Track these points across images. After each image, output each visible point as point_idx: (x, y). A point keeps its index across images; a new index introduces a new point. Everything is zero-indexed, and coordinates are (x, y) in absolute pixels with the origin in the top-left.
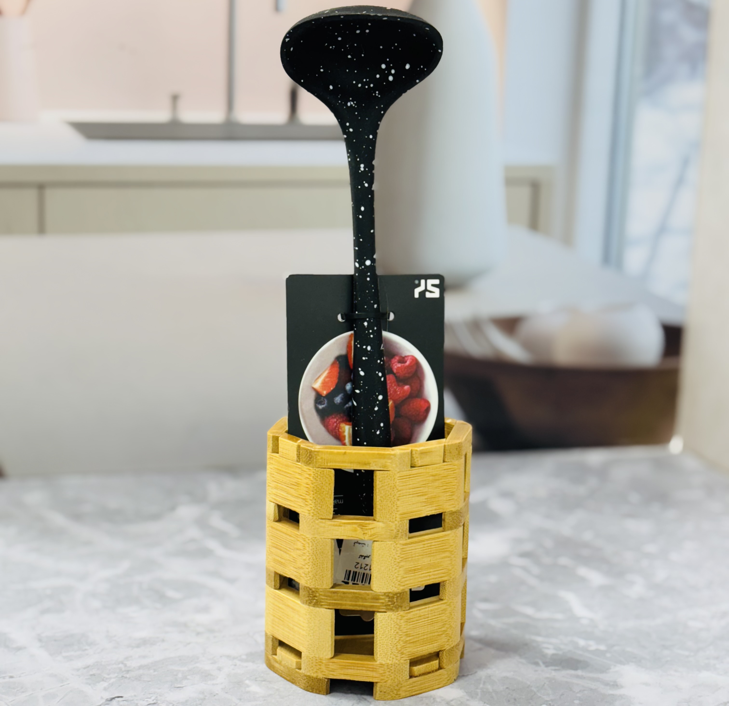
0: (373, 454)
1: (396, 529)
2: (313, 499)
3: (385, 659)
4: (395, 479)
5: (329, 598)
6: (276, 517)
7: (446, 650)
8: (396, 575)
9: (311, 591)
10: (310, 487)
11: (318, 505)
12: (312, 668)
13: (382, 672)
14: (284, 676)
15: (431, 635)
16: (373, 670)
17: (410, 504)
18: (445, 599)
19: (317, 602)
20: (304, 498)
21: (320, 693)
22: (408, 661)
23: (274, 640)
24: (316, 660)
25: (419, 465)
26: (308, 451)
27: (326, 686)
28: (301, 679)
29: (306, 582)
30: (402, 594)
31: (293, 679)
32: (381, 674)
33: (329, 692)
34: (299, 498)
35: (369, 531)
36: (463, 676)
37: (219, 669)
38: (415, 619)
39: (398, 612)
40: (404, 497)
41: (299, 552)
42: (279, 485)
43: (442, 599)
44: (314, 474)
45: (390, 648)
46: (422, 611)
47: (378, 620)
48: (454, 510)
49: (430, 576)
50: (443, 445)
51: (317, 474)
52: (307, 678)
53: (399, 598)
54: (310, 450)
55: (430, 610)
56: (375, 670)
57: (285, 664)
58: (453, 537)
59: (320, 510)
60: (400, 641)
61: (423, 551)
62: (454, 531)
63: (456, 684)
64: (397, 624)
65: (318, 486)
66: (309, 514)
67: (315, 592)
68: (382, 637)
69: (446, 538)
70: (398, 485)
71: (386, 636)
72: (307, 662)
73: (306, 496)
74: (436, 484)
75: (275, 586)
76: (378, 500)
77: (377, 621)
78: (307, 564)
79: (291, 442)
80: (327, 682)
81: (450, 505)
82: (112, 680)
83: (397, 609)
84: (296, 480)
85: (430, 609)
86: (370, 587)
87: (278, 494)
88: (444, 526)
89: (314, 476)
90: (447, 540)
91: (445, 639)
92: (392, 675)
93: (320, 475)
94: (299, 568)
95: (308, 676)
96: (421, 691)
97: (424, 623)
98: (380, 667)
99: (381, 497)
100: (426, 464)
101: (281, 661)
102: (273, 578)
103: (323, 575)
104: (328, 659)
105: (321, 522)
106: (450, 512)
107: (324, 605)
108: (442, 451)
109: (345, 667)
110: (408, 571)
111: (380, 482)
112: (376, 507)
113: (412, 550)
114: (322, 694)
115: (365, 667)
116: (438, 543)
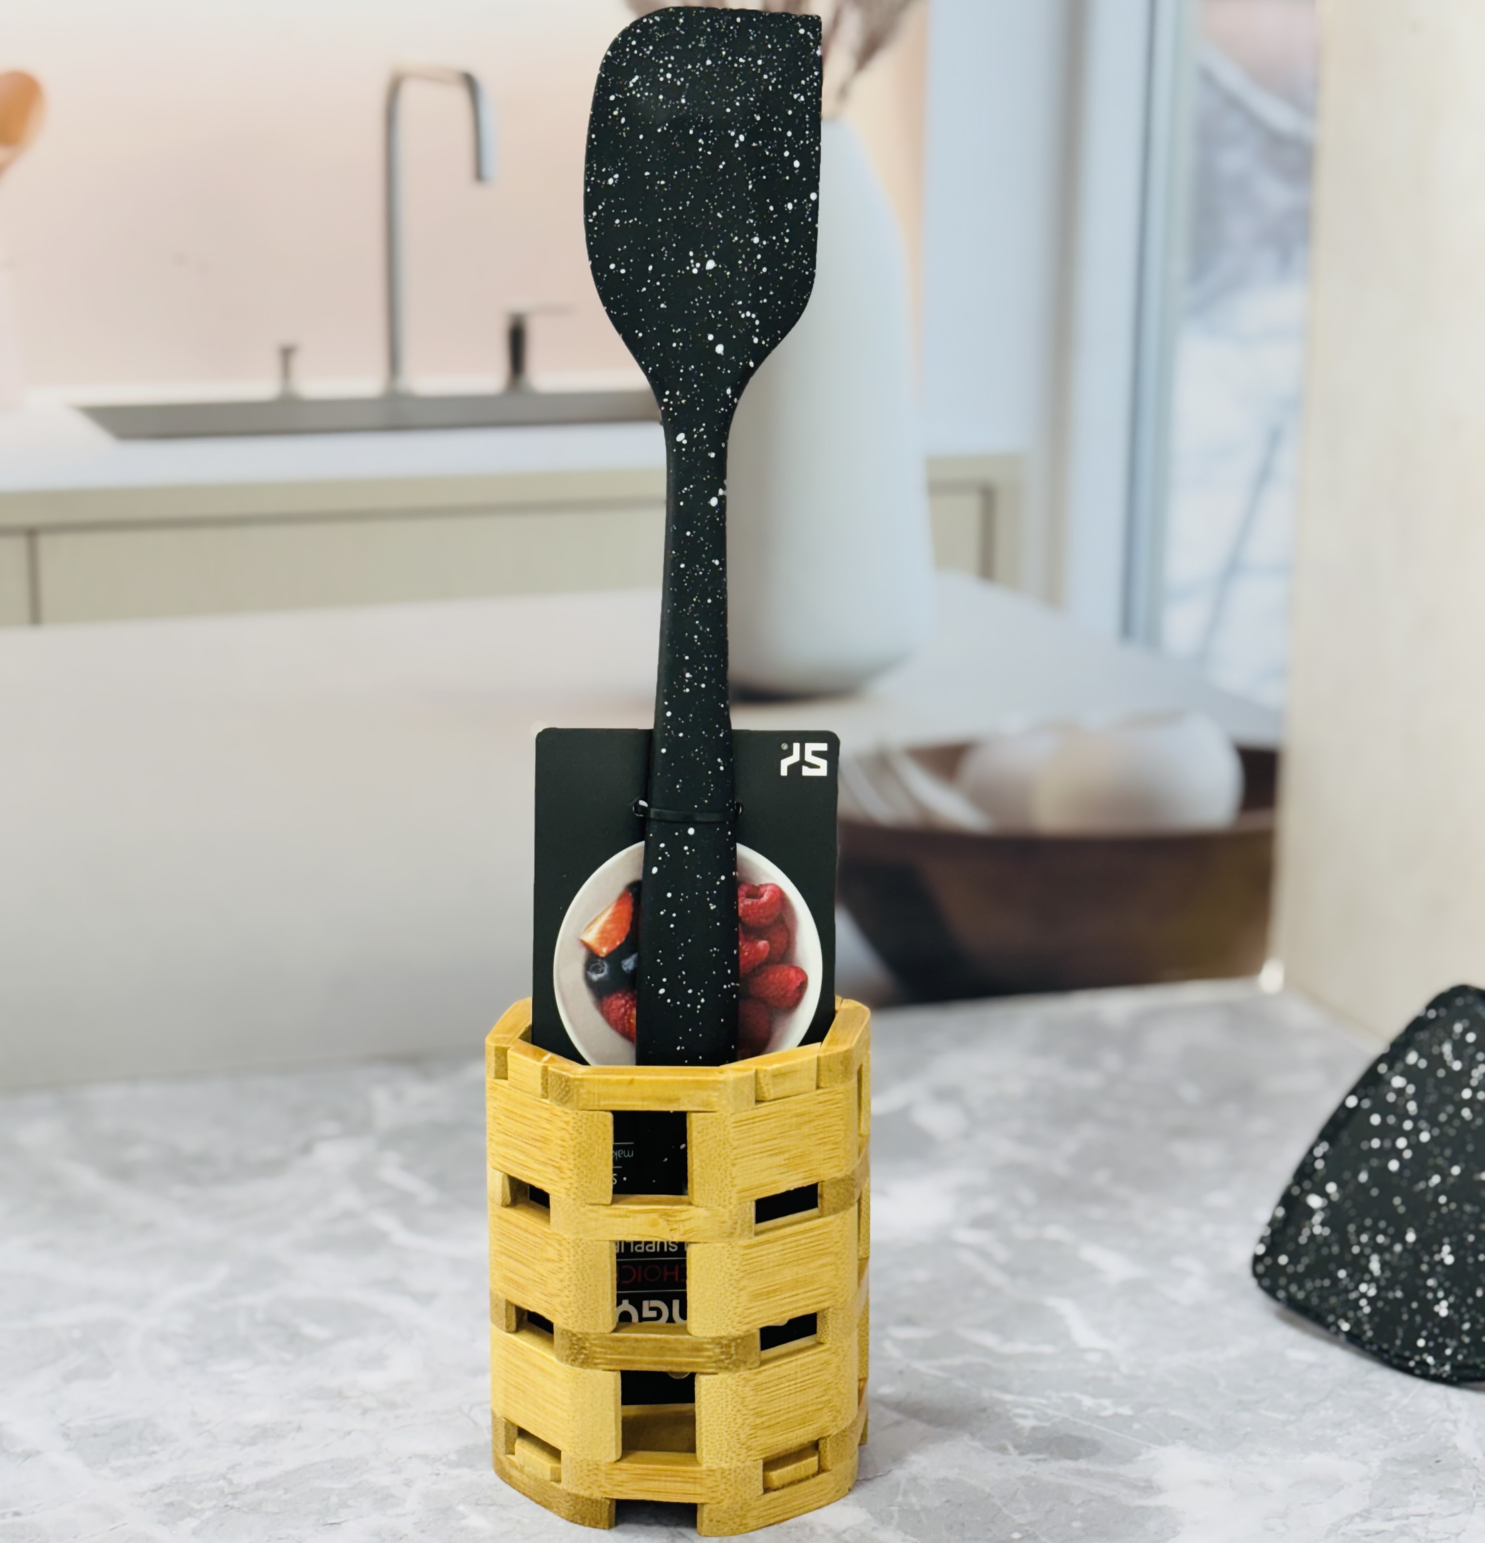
0: (685, 1082)
1: (730, 1219)
2: (574, 1168)
3: (717, 1461)
4: (726, 1126)
5: (609, 1351)
6: (505, 1198)
7: (831, 1437)
9: (574, 1338)
10: (569, 1145)
11: (584, 1180)
12: (581, 1481)
13: (710, 1485)
14: (530, 1495)
16: (695, 1480)
17: (756, 1172)
18: (826, 1343)
19: (588, 1358)
20: (555, 1164)
21: (598, 1526)
22: (761, 1462)
23: (510, 1426)
24: (588, 1465)
25: (771, 1098)
26: (563, 1079)
27: (609, 1514)
28: (562, 1501)
29: (566, 1321)
30: (745, 1339)
31: (546, 1500)
32: (711, 1488)
33: (613, 1524)
34: (548, 1164)
35: (681, 1224)
36: (867, 1480)
37: (408, 1483)
38: (772, 1384)
39: (737, 1371)
40: (746, 1159)
41: (550, 1266)
42: (508, 1138)
43: (822, 1340)
44: (575, 1120)
45: (726, 1439)
46: (785, 1367)
47: (702, 1389)
48: (839, 1175)
49: (796, 1301)
50: (815, 1056)
51: (580, 1120)
52: (572, 1500)
53: (741, 1347)
54: (566, 1078)
55: (799, 1365)
56: (699, 1480)
57: (530, 1472)
58: (838, 1226)
59: (587, 1188)
60: (743, 1426)
61: (783, 1257)
62: (841, 1214)
63: (851, 1497)
64: (737, 1395)
65: (583, 1144)
66: (569, 1195)
67: (584, 1340)
68: (709, 1421)
69: (825, 1230)
70: (732, 1138)
71: (719, 1418)
72: (572, 1469)
73: (561, 1162)
74: (806, 1130)
75: (508, 1327)
76: (695, 1167)
77: (700, 1392)
78: (565, 1287)
79: (530, 1061)
80: (610, 1505)
82: (208, 1514)
83: (738, 1367)
84: (542, 1131)
86: (685, 1327)
87: (508, 1156)
88: (822, 1206)
89: (576, 1125)
90: (827, 1232)
91: (828, 1416)
92: (730, 1489)
93: (586, 1124)
94: (552, 1295)
95: (575, 1494)
96: (786, 1516)
97: (789, 1390)
98: (709, 1475)
99: (702, 1161)
100: (785, 1094)
101: (524, 1466)
102: (504, 1312)
103: (597, 1308)
104: (611, 1463)
105: (591, 1211)
106: (834, 1180)
107: (601, 1364)
108: (815, 1067)
109: (642, 1478)
110: (756, 1296)
111: (699, 1132)
112: (692, 1179)
113: (763, 1256)
114: (600, 1528)
115: (680, 1477)
116: (811, 1239)
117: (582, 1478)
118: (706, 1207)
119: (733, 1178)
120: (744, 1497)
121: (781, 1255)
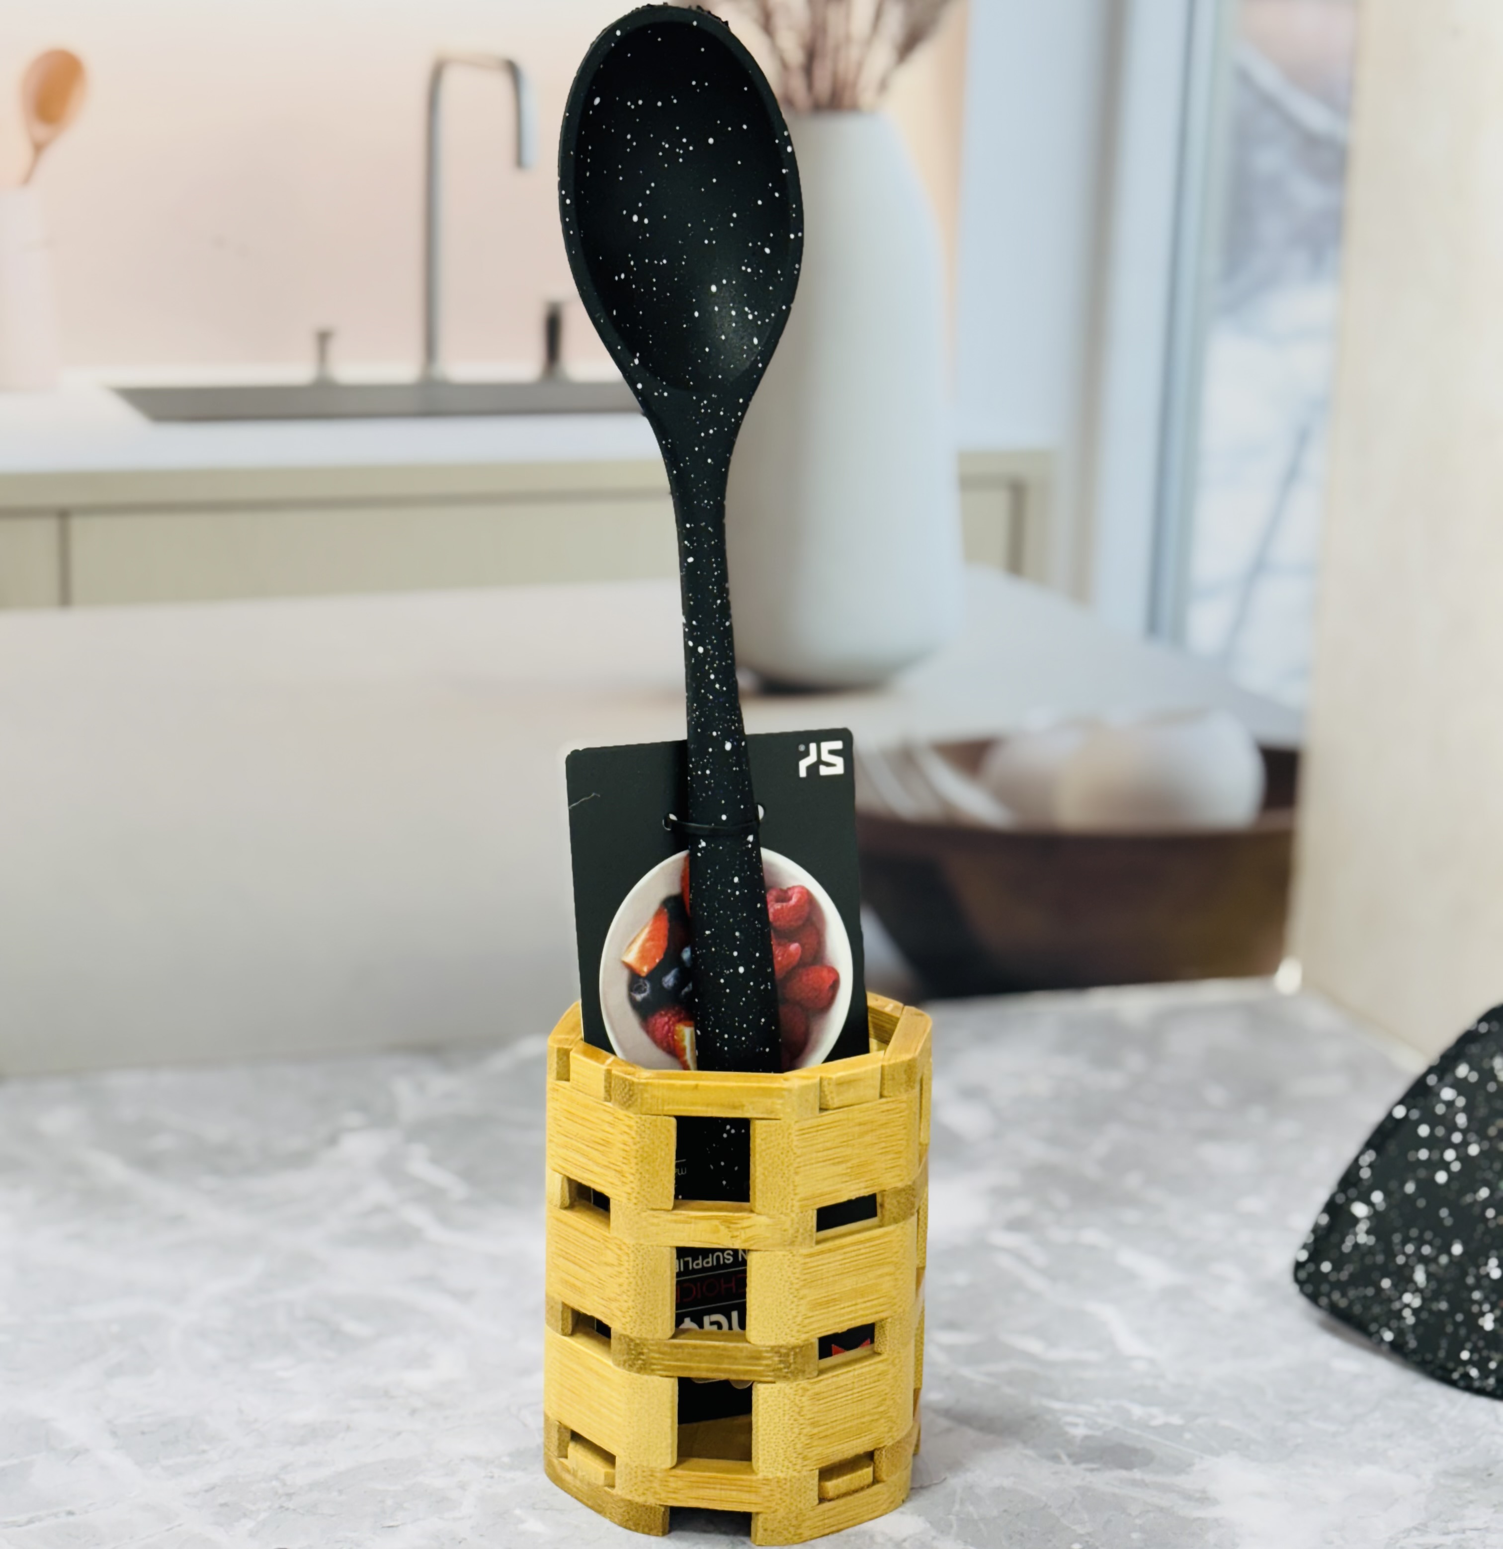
0: (749, 1089)
1: (792, 1227)
2: (636, 1172)
3: (773, 1470)
4: (790, 1134)
5: (668, 1357)
6: (564, 1200)
7: (886, 1448)
9: (632, 1344)
10: (631, 1150)
11: (647, 1184)
12: (636, 1487)
13: (767, 1494)
14: (582, 1499)
15: (858, 1421)
16: (750, 1489)
17: (819, 1181)
18: (884, 1353)
19: (645, 1364)
20: (617, 1168)
21: (651, 1533)
22: (817, 1472)
23: (563, 1430)
24: (644, 1471)
25: (835, 1106)
26: (627, 1083)
27: (663, 1520)
28: (614, 1506)
29: (624, 1326)
30: (804, 1348)
31: (600, 1506)
32: (767, 1497)
33: (667, 1530)
34: (610, 1168)
35: (743, 1232)
36: (920, 1490)
37: (463, 1487)
38: (831, 1393)
39: (795, 1380)
40: (809, 1167)
41: (609, 1270)
42: (568, 1140)
43: (879, 1350)
44: (639, 1125)
45: (782, 1449)
46: (842, 1377)
47: (760, 1398)
48: (900, 1185)
49: (856, 1311)
50: (879, 1065)
51: (644, 1125)
52: (627, 1506)
53: (799, 1356)
54: (631, 1082)
55: (858, 1375)
56: (753, 1489)
57: (583, 1476)
58: (898, 1236)
59: (649, 1192)
60: (800, 1436)
61: (843, 1266)
62: (901, 1224)
64: (795, 1405)
65: (646, 1149)
66: (629, 1199)
67: (642, 1346)
68: (766, 1430)
69: (886, 1240)
70: (796, 1146)
71: (775, 1427)
72: (626, 1475)
73: (623, 1166)
74: (868, 1139)
75: (563, 1330)
76: (758, 1174)
77: (758, 1400)
78: (624, 1292)
79: (592, 1063)
80: (664, 1513)
81: (893, 1177)
83: (796, 1376)
84: (605, 1134)
85: (856, 1373)
86: (744, 1335)
87: (570, 1159)
88: (883, 1216)
89: (639, 1130)
90: (888, 1242)
91: (885, 1427)
92: (786, 1499)
93: (649, 1128)
94: (610, 1299)
95: (629, 1501)
96: (841, 1526)
97: (847, 1400)
98: (764, 1484)
99: (765, 1169)
100: (849, 1102)
101: (577, 1470)
102: (560, 1315)
103: (655, 1313)
104: (666, 1470)
105: (654, 1217)
106: (892, 1190)
107: (658, 1370)
108: (879, 1076)
109: (698, 1485)
110: (816, 1305)
111: (762, 1140)
112: (755, 1187)
113: (823, 1265)
114: (655, 1535)
115: (735, 1485)
116: (872, 1249)
117: (635, 1484)
118: (768, 1215)
119: (795, 1186)
120: (799, 1506)
121: (841, 1265)
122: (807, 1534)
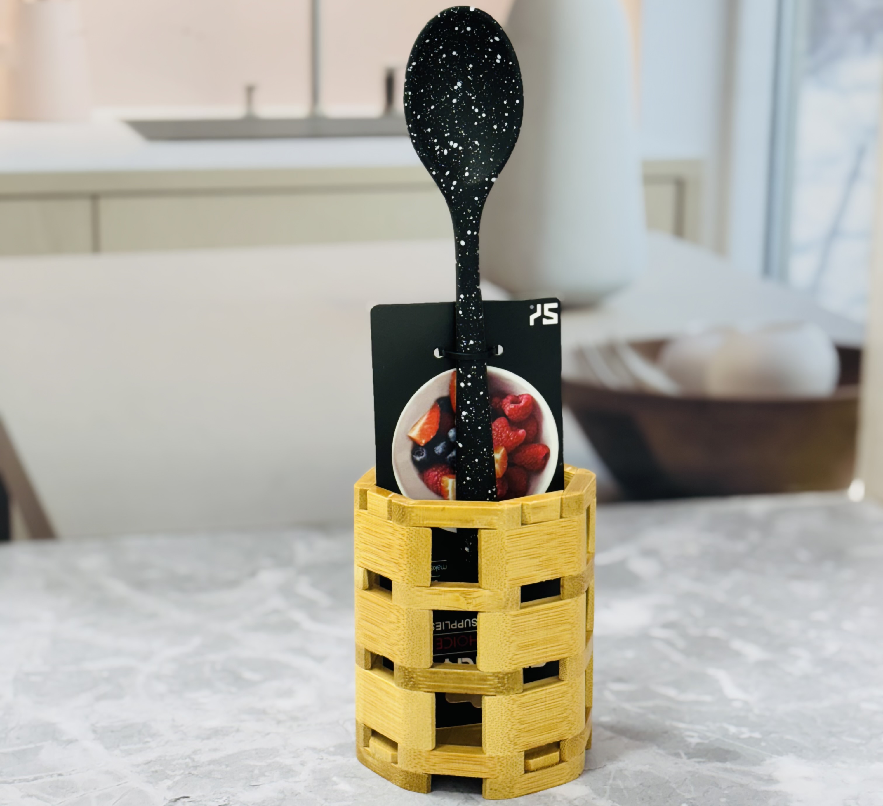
0: (477, 510)
1: (505, 597)
2: (408, 563)
3: (495, 751)
4: (502, 538)
5: (429, 680)
6: (365, 584)
7: (568, 740)
8: (506, 651)
9: (406, 671)
10: (404, 549)
11: (414, 570)
12: (410, 763)
13: (491, 766)
14: (378, 771)
15: (550, 722)
16: (481, 764)
17: (521, 568)
18: (565, 680)
19: (415, 684)
20: (396, 561)
21: (420, 791)
22: (523, 753)
23: (366, 729)
24: (415, 752)
25: (532, 522)
26: (401, 507)
27: (427, 783)
28: (398, 775)
29: (401, 661)
30: (514, 674)
31: (388, 775)
32: (491, 768)
33: (430, 790)
34: (392, 561)
35: (474, 600)
36: (590, 770)
37: (303, 764)
38: (530, 703)
39: (508, 694)
40: (515, 560)
41: (392, 626)
42: (369, 547)
43: (562, 679)
44: (408, 533)
45: (501, 738)
46: (539, 694)
47: (486, 705)
48: (574, 574)
49: (546, 652)
50: (560, 497)
51: (411, 533)
52: (404, 774)
53: (511, 679)
54: (403, 506)
56: (483, 763)
57: (379, 757)
58: (573, 606)
59: (415, 576)
60: (512, 730)
61: (538, 623)
62: (575, 599)
63: (580, 779)
64: (508, 710)
65: (413, 548)
66: (404, 581)
67: (412, 672)
68: (491, 726)
70: (506, 546)
71: (496, 724)
72: (404, 755)
73: (400, 559)
74: (553, 543)
75: (366, 666)
76: (483, 564)
77: (485, 707)
78: (401, 639)
79: (381, 497)
80: (428, 779)
81: (568, 569)
82: (177, 778)
83: (509, 692)
84: (388, 540)
85: (548, 691)
86: (475, 666)
87: (368, 558)
88: (563, 593)
89: (408, 536)
90: (567, 609)
91: (566, 726)
92: (503, 769)
93: (415, 535)
94: (393, 644)
95: (406, 771)
96: (539, 789)
97: (542, 709)
98: (490, 760)
99: (487, 560)
100: (540, 520)
101: (375, 754)
102: (364, 656)
103: (420, 652)
104: (428, 751)
105: (418, 591)
106: (570, 577)
107: (423, 688)
108: (559, 504)
109: (448, 761)
110: (521, 647)
111: (485, 542)
112: (481, 572)
113: (525, 622)
114: (422, 793)
115: (472, 761)
116: (556, 613)
117: (410, 760)
118: (490, 589)
119: (506, 571)
120: (512, 774)
121: (537, 622)
122: (517, 792)
